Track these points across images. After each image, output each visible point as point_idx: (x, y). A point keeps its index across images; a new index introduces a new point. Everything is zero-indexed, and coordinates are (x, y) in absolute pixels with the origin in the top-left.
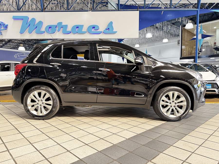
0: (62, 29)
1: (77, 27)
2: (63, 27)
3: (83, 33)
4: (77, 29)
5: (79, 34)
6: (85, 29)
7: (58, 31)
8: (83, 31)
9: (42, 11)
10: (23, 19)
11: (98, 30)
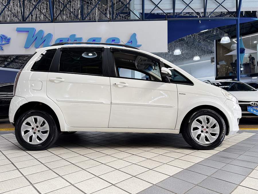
2: (76, 40)
9: (52, 22)
10: (29, 31)
11: (118, 43)
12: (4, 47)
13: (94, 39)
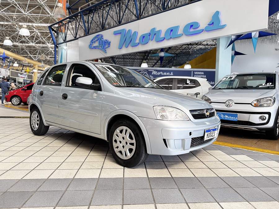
0: (155, 36)
1: (172, 30)
2: (156, 34)
3: (179, 36)
5: (173, 40)
7: (152, 40)
8: (178, 34)
9: (138, 19)
10: (121, 33)
11: (197, 28)
12: (107, 50)
13: (172, 29)
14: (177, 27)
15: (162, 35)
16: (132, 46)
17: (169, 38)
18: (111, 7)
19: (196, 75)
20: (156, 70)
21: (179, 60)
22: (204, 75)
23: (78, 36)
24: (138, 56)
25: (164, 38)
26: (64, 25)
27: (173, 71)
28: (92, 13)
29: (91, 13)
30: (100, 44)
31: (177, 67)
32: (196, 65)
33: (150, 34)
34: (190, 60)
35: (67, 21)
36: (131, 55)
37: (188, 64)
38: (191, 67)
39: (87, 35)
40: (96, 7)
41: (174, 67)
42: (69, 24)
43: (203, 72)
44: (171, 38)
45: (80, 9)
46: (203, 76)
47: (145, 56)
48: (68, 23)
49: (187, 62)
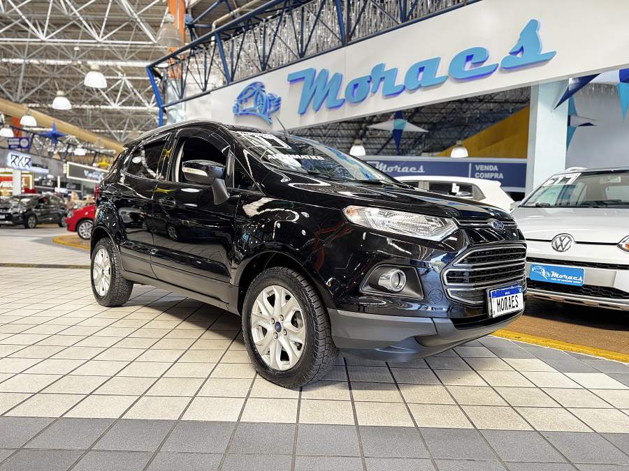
0: (382, 83)
1: (421, 69)
2: (384, 78)
3: (438, 84)
4: (422, 74)
5: (425, 90)
6: (442, 71)
7: (375, 92)
8: (437, 77)
9: (343, 46)
10: (303, 78)
11: (483, 62)
13: (421, 66)
14: (435, 62)
15: (400, 81)
16: (330, 108)
17: (416, 86)
18: (283, 19)
19: (480, 171)
20: (385, 162)
21: (440, 138)
22: (499, 172)
23: (209, 87)
24: (344, 129)
25: (404, 88)
26: (179, 62)
27: (425, 164)
28: (240, 33)
29: (237, 35)
30: (258, 103)
31: (435, 154)
32: (480, 148)
33: (371, 78)
34: (465, 138)
35: (187, 53)
36: (329, 128)
37: (460, 146)
38: (467, 155)
39: (228, 85)
40: (249, 20)
41: (427, 154)
42: (191, 60)
43: (496, 167)
44: (420, 87)
45: (214, 25)
46: (496, 175)
47: (360, 129)
48: (189, 58)
49: (459, 142)
